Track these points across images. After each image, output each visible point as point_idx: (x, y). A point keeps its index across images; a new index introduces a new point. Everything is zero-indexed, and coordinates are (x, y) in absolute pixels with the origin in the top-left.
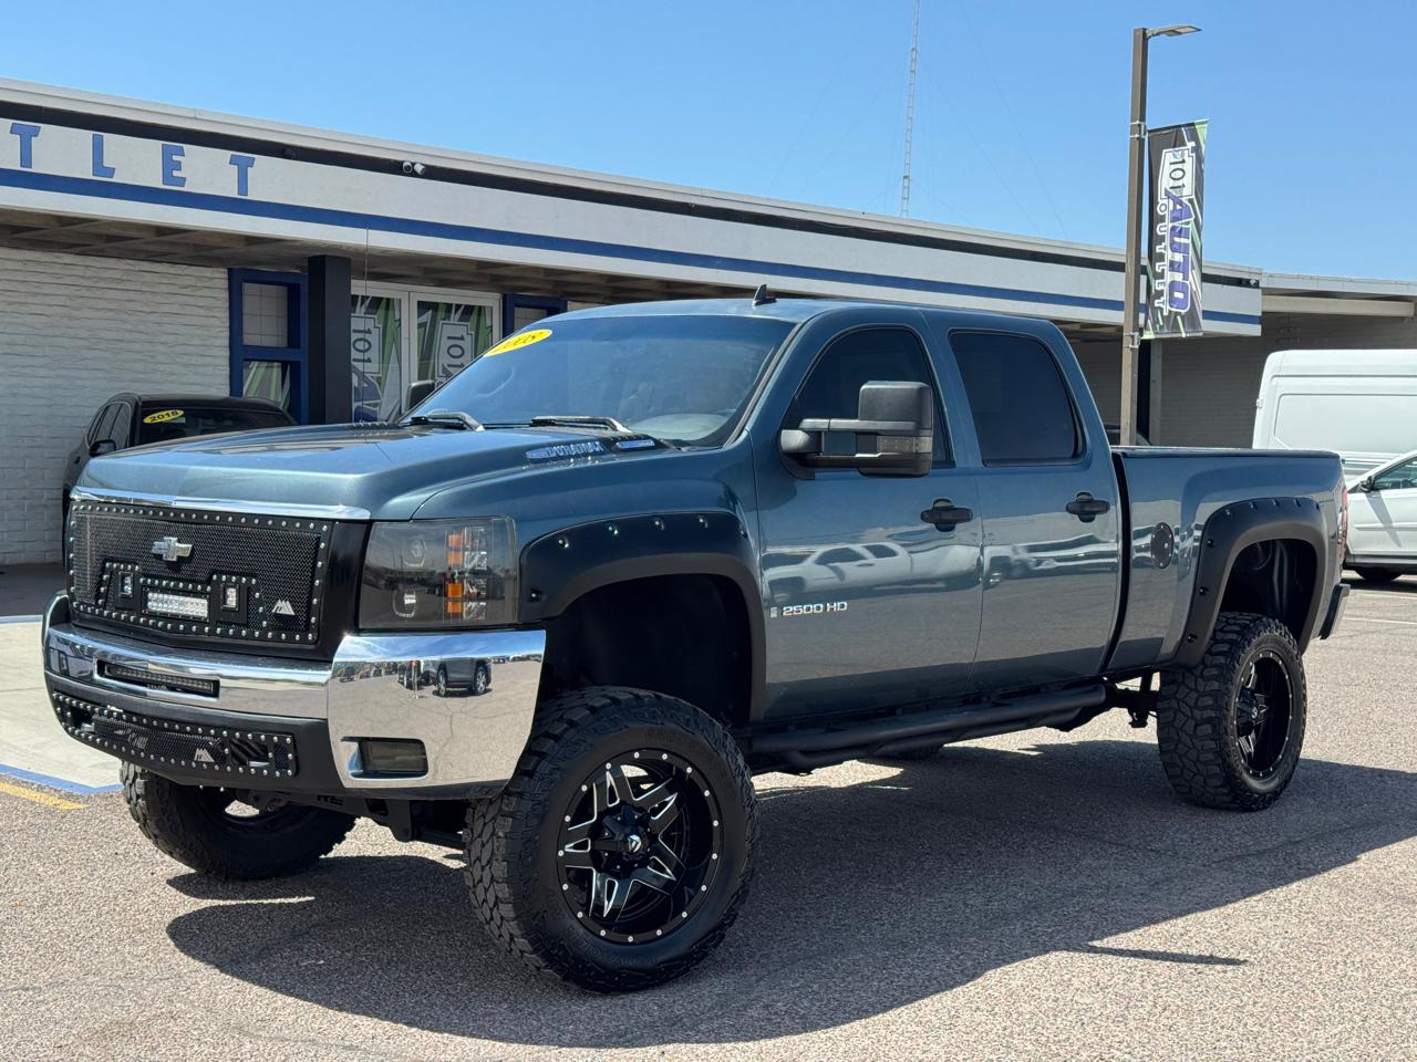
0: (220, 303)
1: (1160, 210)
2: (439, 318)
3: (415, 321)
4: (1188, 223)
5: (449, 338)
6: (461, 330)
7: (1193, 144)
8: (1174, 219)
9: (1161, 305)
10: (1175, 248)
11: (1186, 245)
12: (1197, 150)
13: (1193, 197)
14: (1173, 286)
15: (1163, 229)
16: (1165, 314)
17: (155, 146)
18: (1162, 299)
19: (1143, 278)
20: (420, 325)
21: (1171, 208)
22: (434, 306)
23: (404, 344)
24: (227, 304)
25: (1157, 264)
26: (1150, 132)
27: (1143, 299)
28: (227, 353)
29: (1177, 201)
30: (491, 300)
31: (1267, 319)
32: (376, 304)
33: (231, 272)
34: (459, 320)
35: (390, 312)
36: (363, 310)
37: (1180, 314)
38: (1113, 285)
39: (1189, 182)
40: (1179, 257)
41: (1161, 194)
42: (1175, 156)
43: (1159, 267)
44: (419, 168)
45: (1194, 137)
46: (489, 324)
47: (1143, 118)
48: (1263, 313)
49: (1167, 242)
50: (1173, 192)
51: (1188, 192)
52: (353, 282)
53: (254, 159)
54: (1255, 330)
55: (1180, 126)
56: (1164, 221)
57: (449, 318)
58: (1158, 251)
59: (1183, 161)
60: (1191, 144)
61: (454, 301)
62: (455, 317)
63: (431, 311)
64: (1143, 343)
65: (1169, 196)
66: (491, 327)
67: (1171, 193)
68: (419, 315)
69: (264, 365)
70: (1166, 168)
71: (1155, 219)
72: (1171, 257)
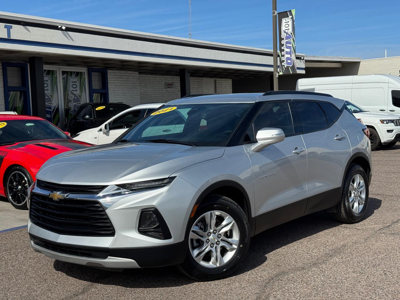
1: (282, 37)
2: (69, 75)
3: (61, 77)
4: (291, 40)
5: (72, 82)
6: (75, 80)
7: (291, 17)
8: (287, 39)
9: (284, 64)
10: (287, 47)
11: (291, 46)
12: (292, 19)
13: (292, 32)
14: (288, 59)
15: (283, 42)
16: (286, 67)
18: (284, 62)
19: (278, 58)
20: (63, 79)
21: (286, 36)
22: (67, 72)
23: (58, 84)
24: (2, 74)
25: (282, 52)
26: (278, 13)
27: (279, 64)
28: (3, 89)
29: (287, 33)
30: (84, 70)
31: (306, 69)
32: (49, 72)
33: (3, 63)
34: (75, 76)
35: (54, 75)
37: (290, 67)
38: (270, 60)
39: (290, 27)
40: (288, 50)
41: (282, 32)
42: (286, 20)
43: (283, 53)
45: (291, 15)
46: (84, 77)
47: (276, 10)
48: (306, 67)
49: (285, 46)
51: (290, 31)
54: (303, 72)
55: (287, 12)
56: (284, 40)
57: (72, 76)
58: (282, 48)
59: (289, 22)
61: (73, 71)
63: (66, 74)
64: (279, 76)
65: (285, 32)
66: (85, 78)
67: (285, 31)
68: (62, 76)
69: (15, 92)
70: (283, 24)
71: (281, 39)
72: (286, 50)
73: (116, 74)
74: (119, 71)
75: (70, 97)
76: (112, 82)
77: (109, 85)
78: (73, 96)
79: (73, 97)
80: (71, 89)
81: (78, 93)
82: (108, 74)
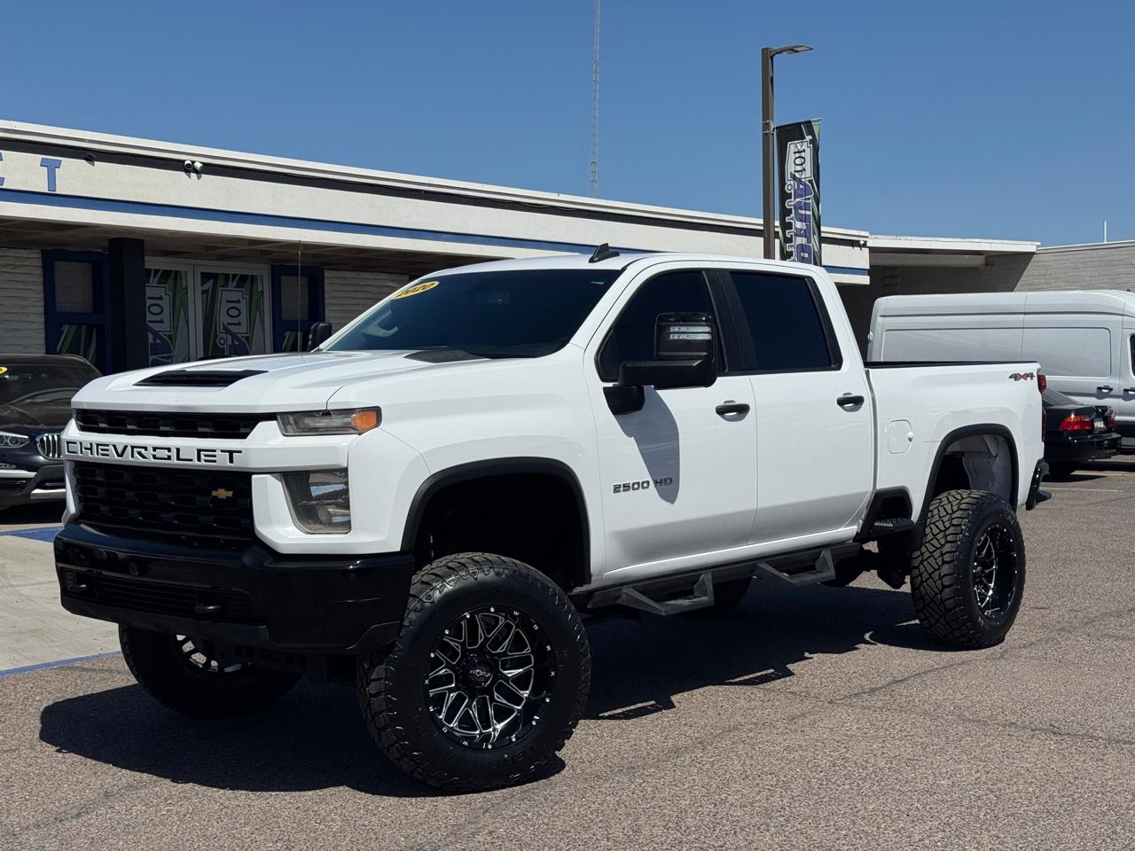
0: (35, 279)
1: (788, 189)
2: (219, 285)
3: (199, 288)
4: (809, 199)
5: (228, 301)
6: (236, 296)
7: (810, 137)
8: (799, 194)
10: (799, 218)
11: (809, 215)
12: (813, 141)
13: (812, 178)
14: (801, 247)
15: (790, 204)
20: (203, 292)
21: (796, 187)
22: (215, 276)
23: (191, 306)
24: (42, 280)
25: (787, 231)
26: (777, 128)
28: (42, 319)
29: (799, 181)
30: (262, 272)
32: (166, 275)
33: (44, 253)
34: (235, 287)
35: (179, 281)
36: (156, 279)
39: (808, 166)
40: (802, 226)
41: (788, 176)
42: (796, 147)
43: (789, 233)
44: (198, 165)
45: (811, 132)
46: (260, 290)
47: (771, 118)
48: (871, 267)
49: (793, 215)
50: (797, 175)
51: (808, 174)
52: (146, 257)
53: (61, 161)
54: (865, 280)
55: (800, 124)
56: (791, 198)
57: (227, 286)
58: (787, 221)
59: (804, 151)
60: (809, 138)
61: (231, 272)
62: (232, 285)
63: (212, 280)
65: (794, 178)
66: (262, 291)
67: (794, 175)
68: (203, 284)
69: (74, 328)
70: (791, 157)
71: (785, 196)
72: (799, 225)
73: (349, 282)
74: (356, 273)
75: (222, 342)
76: (335, 301)
77: (326, 309)
78: (229, 337)
79: (230, 342)
80: (224, 319)
81: (241, 330)
82: (325, 281)
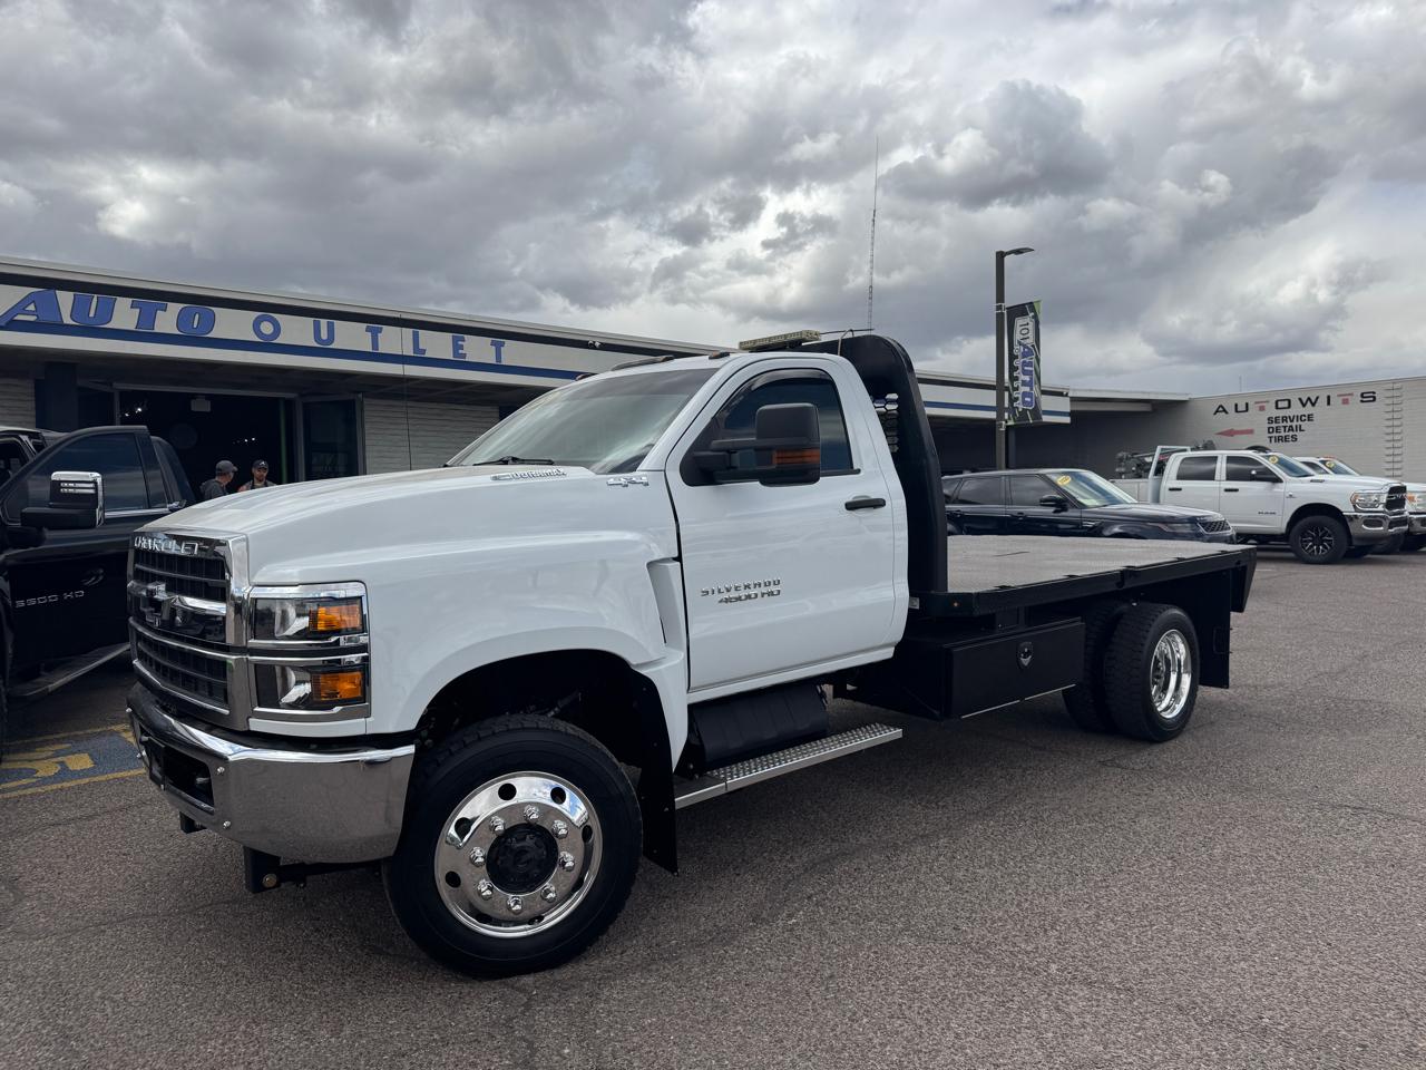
1: (1016, 352)
4: (1032, 358)
7: (1033, 314)
8: (1024, 356)
9: (1018, 405)
10: (1025, 373)
11: (1031, 371)
12: (1035, 317)
13: (1034, 344)
14: (1025, 394)
15: (1017, 363)
16: (1020, 410)
17: (448, 336)
18: (1018, 402)
19: (1006, 394)
21: (1022, 350)
25: (1014, 383)
26: (1007, 309)
27: (1006, 405)
29: (1025, 346)
31: (1073, 414)
33: (500, 408)
37: (1028, 410)
38: (989, 398)
39: (1031, 335)
40: (1027, 378)
41: (1016, 343)
42: (1023, 322)
43: (1016, 384)
44: (597, 344)
45: (1033, 310)
47: (1002, 301)
48: (1072, 411)
49: (1019, 371)
50: (1023, 342)
51: (1030, 341)
53: (503, 342)
54: (1067, 420)
55: (1024, 305)
56: (1017, 358)
58: (1014, 375)
59: (1028, 324)
60: (1031, 314)
64: (1008, 427)
65: (1020, 344)
67: (1021, 342)
70: (1018, 329)
71: (1012, 357)
72: (1022, 377)
